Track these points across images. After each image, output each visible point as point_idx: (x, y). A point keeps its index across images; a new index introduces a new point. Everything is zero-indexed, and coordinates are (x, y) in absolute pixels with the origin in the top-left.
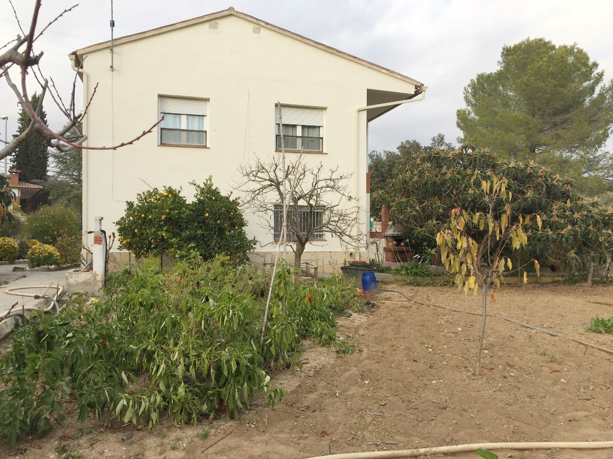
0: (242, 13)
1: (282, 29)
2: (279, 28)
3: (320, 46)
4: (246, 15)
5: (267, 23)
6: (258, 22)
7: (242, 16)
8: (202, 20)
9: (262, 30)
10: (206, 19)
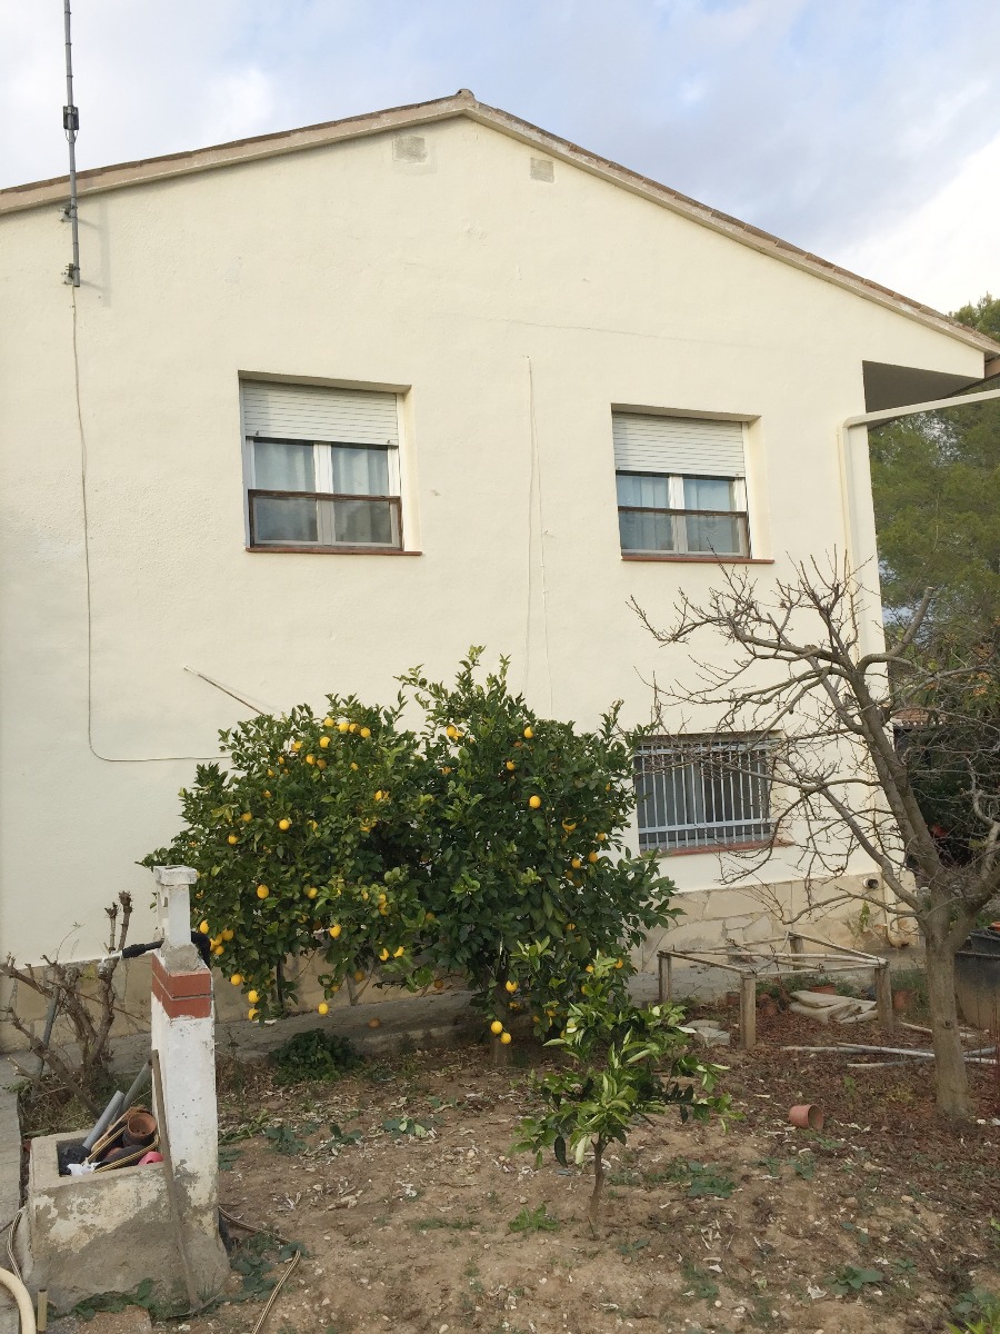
0: (498, 111)
1: (621, 169)
2: (612, 165)
3: (730, 228)
4: (510, 117)
5: (574, 149)
6: (547, 141)
7: (499, 120)
8: (375, 126)
9: (559, 169)
10: (386, 122)
